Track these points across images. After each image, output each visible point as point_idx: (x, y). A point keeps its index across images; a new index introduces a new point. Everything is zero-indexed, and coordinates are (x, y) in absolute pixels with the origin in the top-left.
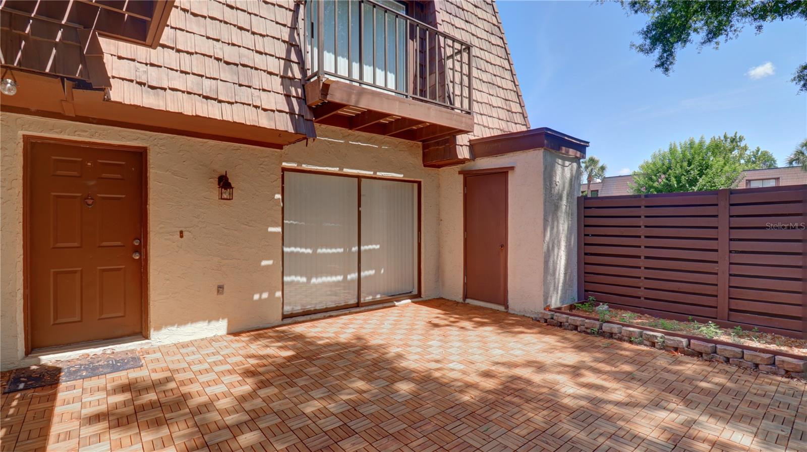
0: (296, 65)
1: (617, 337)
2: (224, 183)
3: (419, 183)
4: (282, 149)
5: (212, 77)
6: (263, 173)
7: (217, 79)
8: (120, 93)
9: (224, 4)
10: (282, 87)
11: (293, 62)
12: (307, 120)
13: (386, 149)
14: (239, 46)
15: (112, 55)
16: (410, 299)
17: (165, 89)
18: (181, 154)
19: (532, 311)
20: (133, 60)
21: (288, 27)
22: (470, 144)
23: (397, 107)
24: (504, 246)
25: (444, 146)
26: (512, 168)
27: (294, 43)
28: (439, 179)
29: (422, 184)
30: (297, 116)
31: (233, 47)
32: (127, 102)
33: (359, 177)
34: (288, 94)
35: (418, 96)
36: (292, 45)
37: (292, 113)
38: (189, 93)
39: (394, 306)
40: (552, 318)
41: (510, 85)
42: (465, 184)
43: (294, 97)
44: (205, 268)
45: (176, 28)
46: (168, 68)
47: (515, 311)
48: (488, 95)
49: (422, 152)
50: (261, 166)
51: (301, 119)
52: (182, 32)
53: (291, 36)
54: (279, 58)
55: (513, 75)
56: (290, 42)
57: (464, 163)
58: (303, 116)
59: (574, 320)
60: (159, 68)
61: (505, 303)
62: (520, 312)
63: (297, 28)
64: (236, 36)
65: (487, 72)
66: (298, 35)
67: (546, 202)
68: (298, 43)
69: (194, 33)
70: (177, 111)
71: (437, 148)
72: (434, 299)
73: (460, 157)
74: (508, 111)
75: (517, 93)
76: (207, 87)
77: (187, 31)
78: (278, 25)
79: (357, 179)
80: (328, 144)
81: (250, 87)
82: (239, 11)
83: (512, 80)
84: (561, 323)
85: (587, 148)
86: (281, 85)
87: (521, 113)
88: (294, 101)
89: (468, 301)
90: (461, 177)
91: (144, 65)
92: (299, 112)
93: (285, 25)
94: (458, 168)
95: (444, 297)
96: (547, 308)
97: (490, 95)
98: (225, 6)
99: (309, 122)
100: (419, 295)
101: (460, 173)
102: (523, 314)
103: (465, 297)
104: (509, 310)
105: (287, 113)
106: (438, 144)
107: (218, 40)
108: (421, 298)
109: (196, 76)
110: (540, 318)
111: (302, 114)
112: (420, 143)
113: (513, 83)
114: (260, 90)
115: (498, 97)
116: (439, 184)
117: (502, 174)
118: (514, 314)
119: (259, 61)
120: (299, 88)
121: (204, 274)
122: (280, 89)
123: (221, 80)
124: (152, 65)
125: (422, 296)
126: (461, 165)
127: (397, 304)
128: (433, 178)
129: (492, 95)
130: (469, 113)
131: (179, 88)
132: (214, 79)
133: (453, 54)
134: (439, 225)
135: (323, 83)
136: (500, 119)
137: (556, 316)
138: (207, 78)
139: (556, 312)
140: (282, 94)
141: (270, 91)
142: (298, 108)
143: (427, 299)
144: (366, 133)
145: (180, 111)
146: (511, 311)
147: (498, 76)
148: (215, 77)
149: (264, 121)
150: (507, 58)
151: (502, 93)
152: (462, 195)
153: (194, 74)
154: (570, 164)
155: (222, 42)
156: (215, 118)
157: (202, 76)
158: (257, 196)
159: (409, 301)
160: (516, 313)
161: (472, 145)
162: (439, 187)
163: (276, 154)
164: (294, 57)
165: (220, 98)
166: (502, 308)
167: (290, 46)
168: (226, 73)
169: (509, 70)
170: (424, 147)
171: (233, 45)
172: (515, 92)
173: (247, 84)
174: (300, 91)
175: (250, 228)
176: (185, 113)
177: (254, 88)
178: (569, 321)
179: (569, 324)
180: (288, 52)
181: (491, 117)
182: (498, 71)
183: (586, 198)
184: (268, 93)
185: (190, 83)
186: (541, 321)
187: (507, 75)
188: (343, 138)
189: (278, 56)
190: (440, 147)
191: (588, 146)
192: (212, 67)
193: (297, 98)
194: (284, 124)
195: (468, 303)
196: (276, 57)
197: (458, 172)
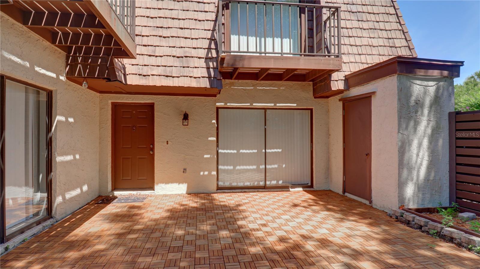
0: (214, 50)
1: (456, 242)
2: (186, 117)
3: (311, 110)
4: (216, 97)
5: (170, 66)
6: (206, 111)
7: (173, 66)
8: (132, 80)
9: (178, 28)
10: (205, 63)
11: (213, 49)
12: (218, 80)
13: (284, 90)
14: (184, 47)
15: (130, 64)
16: (303, 188)
17: (149, 76)
18: (167, 104)
19: (389, 208)
20: (138, 65)
21: (211, 30)
22: (345, 79)
23: (273, 63)
24: (369, 155)
25: (324, 83)
26: (374, 93)
27: (213, 38)
28: (328, 106)
29: (314, 110)
30: (212, 78)
31: (181, 49)
32: (134, 84)
33: (265, 109)
34: (208, 67)
35: (307, 53)
36: (213, 40)
37: (209, 77)
38: (159, 75)
39: (289, 191)
40: (402, 216)
41: (396, 26)
42: (344, 109)
43: (212, 68)
44: (178, 159)
45: (156, 46)
46: (151, 65)
47: (377, 206)
48: (369, 39)
49: (312, 88)
50: (205, 107)
51: (215, 79)
52: (158, 47)
53: (213, 35)
54: (205, 49)
55: (398, 17)
56: (212, 38)
57: (343, 93)
58: (216, 78)
59: (419, 220)
60: (148, 66)
61: (370, 199)
62: (380, 207)
63: (216, 30)
64: (183, 43)
65: (368, 21)
66: (216, 33)
67: (400, 118)
68: (216, 38)
69: (164, 46)
70: (153, 85)
71: (321, 85)
72: (324, 190)
73: (333, 89)
74: (391, 47)
75: (403, 31)
76: (168, 71)
77: (161, 46)
78: (206, 31)
79: (264, 110)
80: (243, 91)
81: (188, 67)
82: (185, 29)
83: (398, 21)
84: (409, 221)
85: (461, 67)
86: (204, 62)
87: (407, 46)
88: (211, 70)
89: (346, 194)
90: (341, 104)
91: (142, 66)
92: (214, 76)
93: (209, 30)
94: (339, 97)
95: (332, 190)
96: (402, 207)
97: (370, 38)
98: (179, 29)
99: (219, 81)
100: (312, 186)
101: (340, 100)
102: (382, 209)
103: (344, 191)
104: (373, 205)
105: (207, 77)
106: (321, 81)
107: (174, 47)
108: (313, 188)
109: (163, 67)
110: (393, 214)
111: (215, 77)
112: (311, 83)
113: (398, 24)
114: (193, 68)
115: (380, 38)
116: (329, 109)
117: (367, 98)
118: (376, 208)
119: (194, 53)
120: (215, 62)
121: (177, 162)
122: (204, 65)
123: (175, 66)
124: (145, 65)
125: (314, 187)
126: (341, 95)
127: (291, 189)
128: (323, 105)
129: (374, 38)
130: (338, 56)
131: (155, 74)
132: (171, 66)
133: (329, 16)
134: (329, 138)
135: (221, 58)
136: (380, 55)
137: (405, 215)
138: (168, 66)
139: (407, 212)
140: (205, 68)
141: (199, 67)
142: (213, 73)
143: (318, 189)
144: (269, 81)
145: (155, 85)
146: (374, 206)
147: (381, 22)
148: (172, 65)
149: (194, 84)
150: (392, 5)
151: (384, 34)
152: (342, 116)
153: (162, 66)
154: (436, 84)
155: (176, 47)
156: (170, 85)
157: (166, 66)
158: (203, 123)
159: (301, 189)
160: (378, 208)
161: (347, 79)
162: (328, 111)
163: (213, 100)
164: (213, 46)
165: (173, 75)
166: (367, 202)
167: (211, 40)
168: (177, 62)
169: (394, 14)
170: (314, 85)
171: (182, 47)
172: (400, 30)
173: (187, 66)
174: (215, 63)
175: (199, 140)
176: (157, 85)
177: (190, 67)
178: (415, 221)
179: (415, 224)
180: (210, 44)
181: (370, 55)
182: (381, 18)
183: (458, 113)
184: (198, 68)
185: (160, 71)
186: (393, 217)
187: (393, 19)
188: (253, 86)
189: (204, 48)
190: (322, 84)
191: (462, 66)
192: (170, 61)
193: (213, 68)
194: (205, 83)
195: (346, 196)
196: (203, 49)
197: (338, 100)
